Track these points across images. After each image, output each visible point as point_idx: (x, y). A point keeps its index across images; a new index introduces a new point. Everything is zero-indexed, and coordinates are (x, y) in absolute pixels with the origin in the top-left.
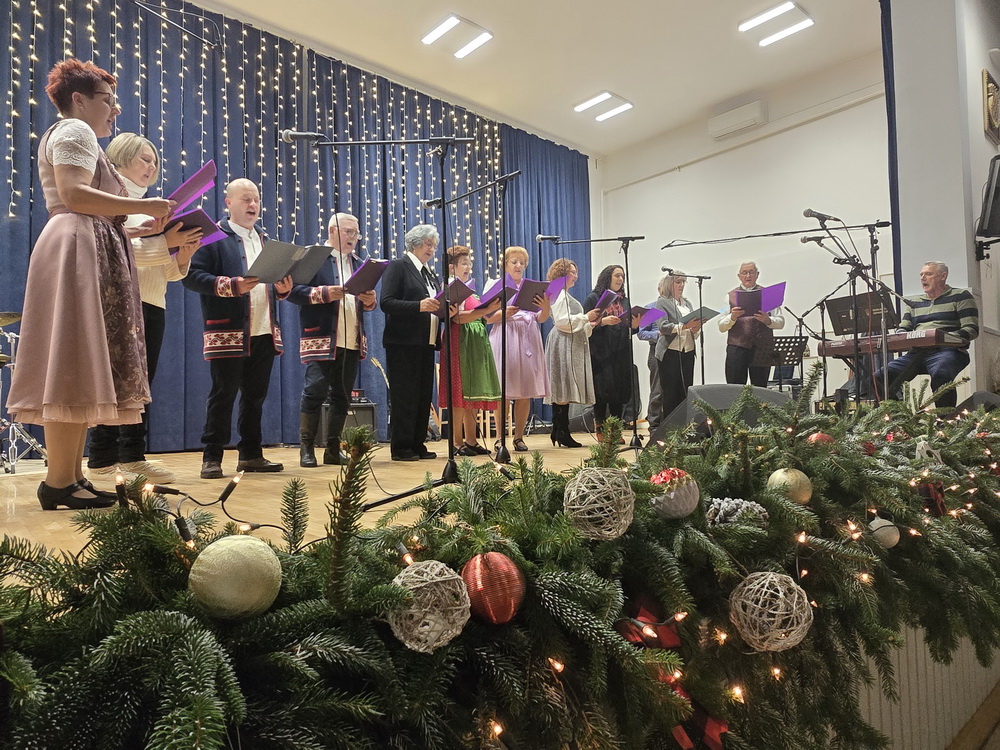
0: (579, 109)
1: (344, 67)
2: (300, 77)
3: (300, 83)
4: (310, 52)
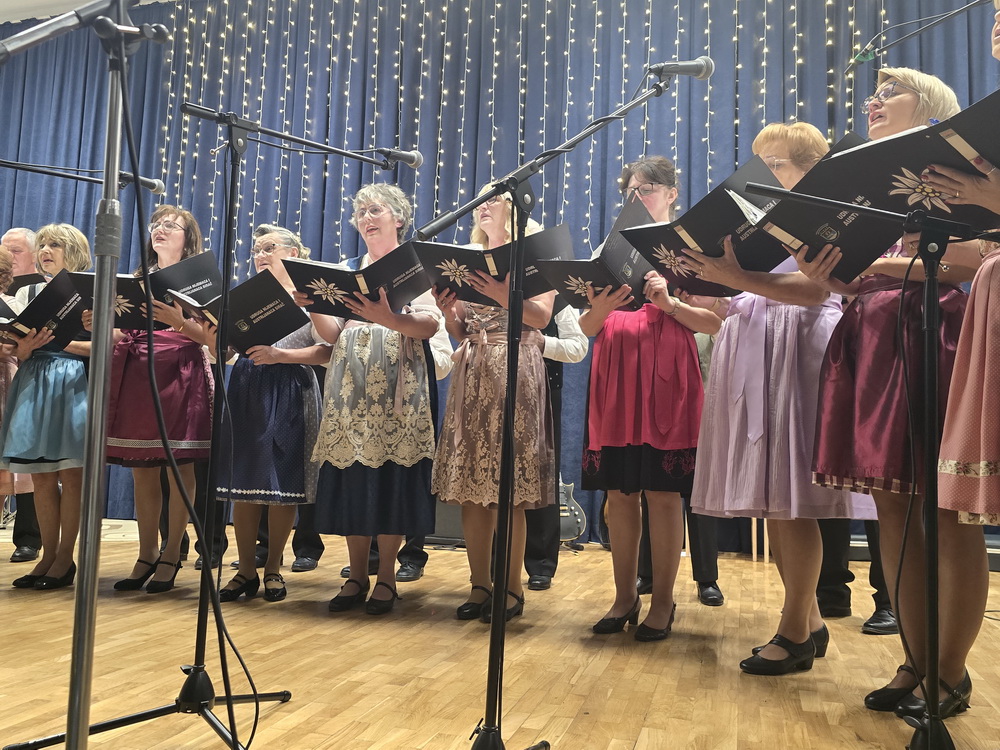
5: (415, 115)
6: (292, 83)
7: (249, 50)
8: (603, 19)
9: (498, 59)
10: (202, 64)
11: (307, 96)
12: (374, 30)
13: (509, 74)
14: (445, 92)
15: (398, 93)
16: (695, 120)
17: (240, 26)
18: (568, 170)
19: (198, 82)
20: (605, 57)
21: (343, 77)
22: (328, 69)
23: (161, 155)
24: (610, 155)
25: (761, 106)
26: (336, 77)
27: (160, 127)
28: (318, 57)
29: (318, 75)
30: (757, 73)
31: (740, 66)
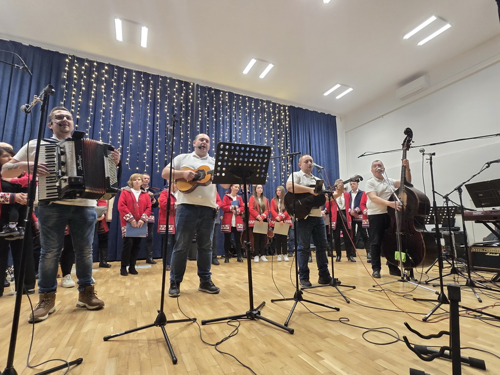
0: (326, 94)
1: (213, 90)
2: (193, 96)
3: (193, 98)
4: (197, 85)
7: (105, 84)
9: (201, 114)
10: (82, 84)
11: (132, 108)
12: (158, 93)
17: (101, 75)
19: (80, 89)
21: (146, 105)
22: (140, 101)
26: (143, 104)
29: (136, 102)
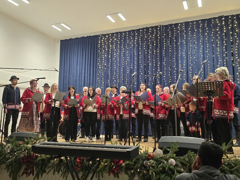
1: (173, 25)
3: (160, 36)
5: (149, 56)
6: (124, 50)
7: (115, 44)
8: (186, 37)
9: (165, 45)
10: (106, 47)
11: (127, 53)
12: (140, 40)
13: (167, 47)
14: (155, 51)
15: (145, 52)
16: (205, 56)
17: (113, 40)
18: (180, 66)
19: (105, 50)
20: (187, 44)
21: (134, 49)
22: (131, 47)
23: (98, 65)
24: (188, 63)
25: (218, 53)
26: (133, 49)
27: (98, 59)
28: (129, 45)
29: (129, 49)
30: (217, 47)
31: (213, 45)
